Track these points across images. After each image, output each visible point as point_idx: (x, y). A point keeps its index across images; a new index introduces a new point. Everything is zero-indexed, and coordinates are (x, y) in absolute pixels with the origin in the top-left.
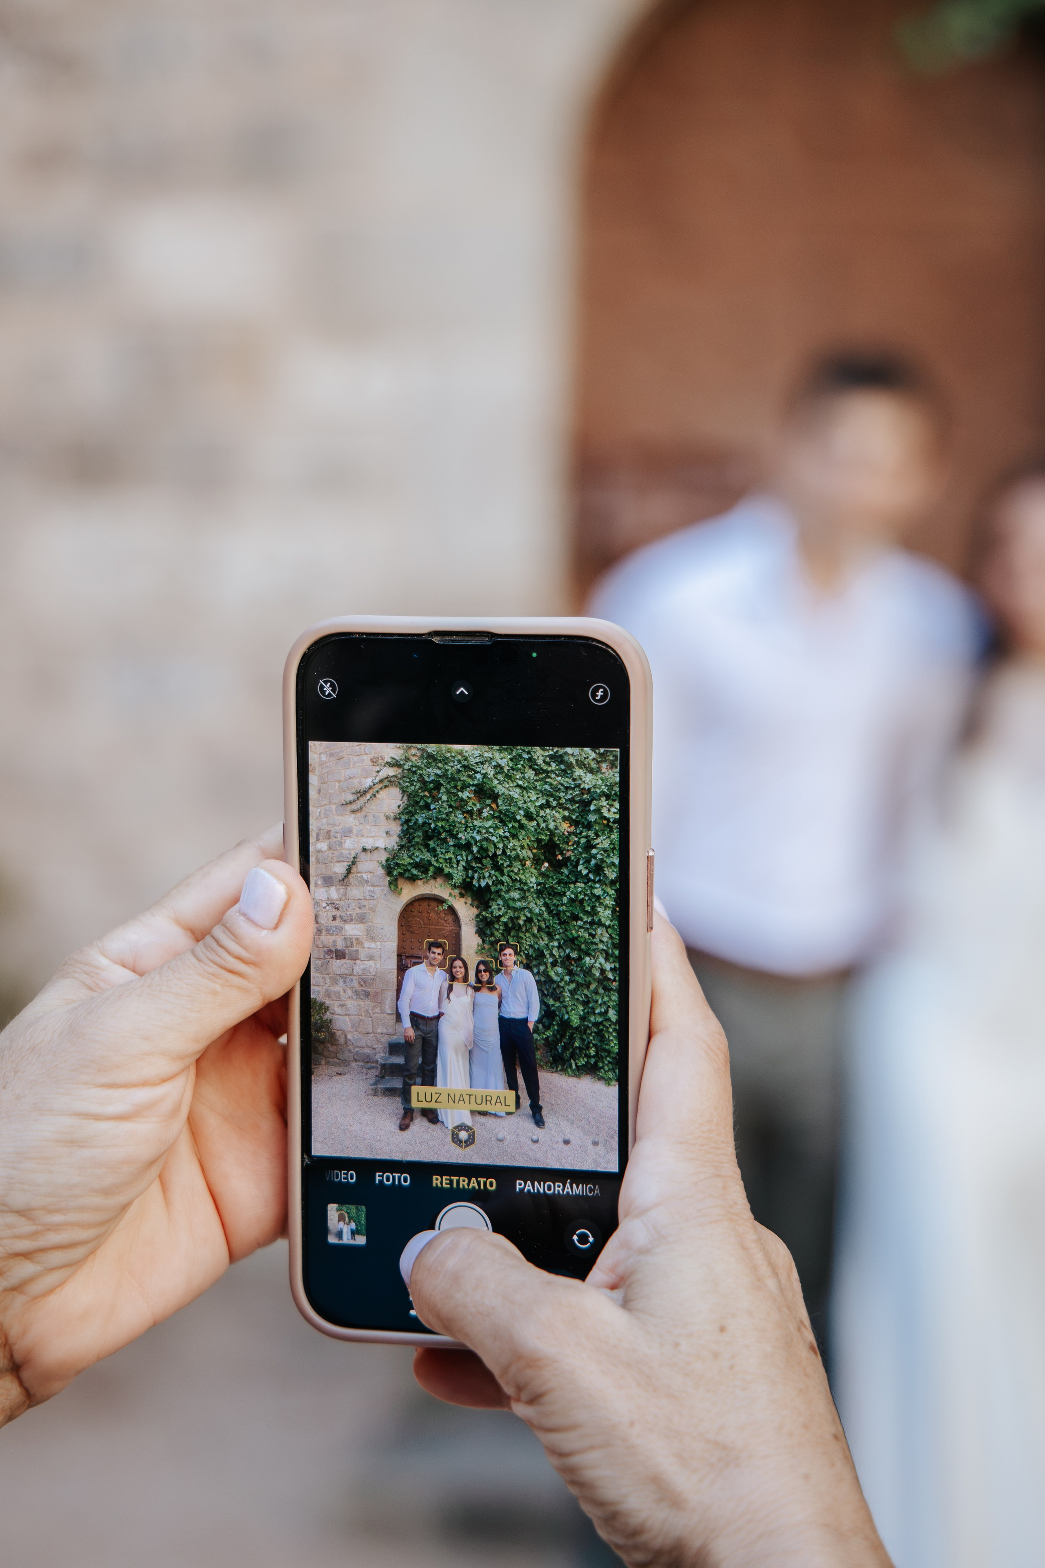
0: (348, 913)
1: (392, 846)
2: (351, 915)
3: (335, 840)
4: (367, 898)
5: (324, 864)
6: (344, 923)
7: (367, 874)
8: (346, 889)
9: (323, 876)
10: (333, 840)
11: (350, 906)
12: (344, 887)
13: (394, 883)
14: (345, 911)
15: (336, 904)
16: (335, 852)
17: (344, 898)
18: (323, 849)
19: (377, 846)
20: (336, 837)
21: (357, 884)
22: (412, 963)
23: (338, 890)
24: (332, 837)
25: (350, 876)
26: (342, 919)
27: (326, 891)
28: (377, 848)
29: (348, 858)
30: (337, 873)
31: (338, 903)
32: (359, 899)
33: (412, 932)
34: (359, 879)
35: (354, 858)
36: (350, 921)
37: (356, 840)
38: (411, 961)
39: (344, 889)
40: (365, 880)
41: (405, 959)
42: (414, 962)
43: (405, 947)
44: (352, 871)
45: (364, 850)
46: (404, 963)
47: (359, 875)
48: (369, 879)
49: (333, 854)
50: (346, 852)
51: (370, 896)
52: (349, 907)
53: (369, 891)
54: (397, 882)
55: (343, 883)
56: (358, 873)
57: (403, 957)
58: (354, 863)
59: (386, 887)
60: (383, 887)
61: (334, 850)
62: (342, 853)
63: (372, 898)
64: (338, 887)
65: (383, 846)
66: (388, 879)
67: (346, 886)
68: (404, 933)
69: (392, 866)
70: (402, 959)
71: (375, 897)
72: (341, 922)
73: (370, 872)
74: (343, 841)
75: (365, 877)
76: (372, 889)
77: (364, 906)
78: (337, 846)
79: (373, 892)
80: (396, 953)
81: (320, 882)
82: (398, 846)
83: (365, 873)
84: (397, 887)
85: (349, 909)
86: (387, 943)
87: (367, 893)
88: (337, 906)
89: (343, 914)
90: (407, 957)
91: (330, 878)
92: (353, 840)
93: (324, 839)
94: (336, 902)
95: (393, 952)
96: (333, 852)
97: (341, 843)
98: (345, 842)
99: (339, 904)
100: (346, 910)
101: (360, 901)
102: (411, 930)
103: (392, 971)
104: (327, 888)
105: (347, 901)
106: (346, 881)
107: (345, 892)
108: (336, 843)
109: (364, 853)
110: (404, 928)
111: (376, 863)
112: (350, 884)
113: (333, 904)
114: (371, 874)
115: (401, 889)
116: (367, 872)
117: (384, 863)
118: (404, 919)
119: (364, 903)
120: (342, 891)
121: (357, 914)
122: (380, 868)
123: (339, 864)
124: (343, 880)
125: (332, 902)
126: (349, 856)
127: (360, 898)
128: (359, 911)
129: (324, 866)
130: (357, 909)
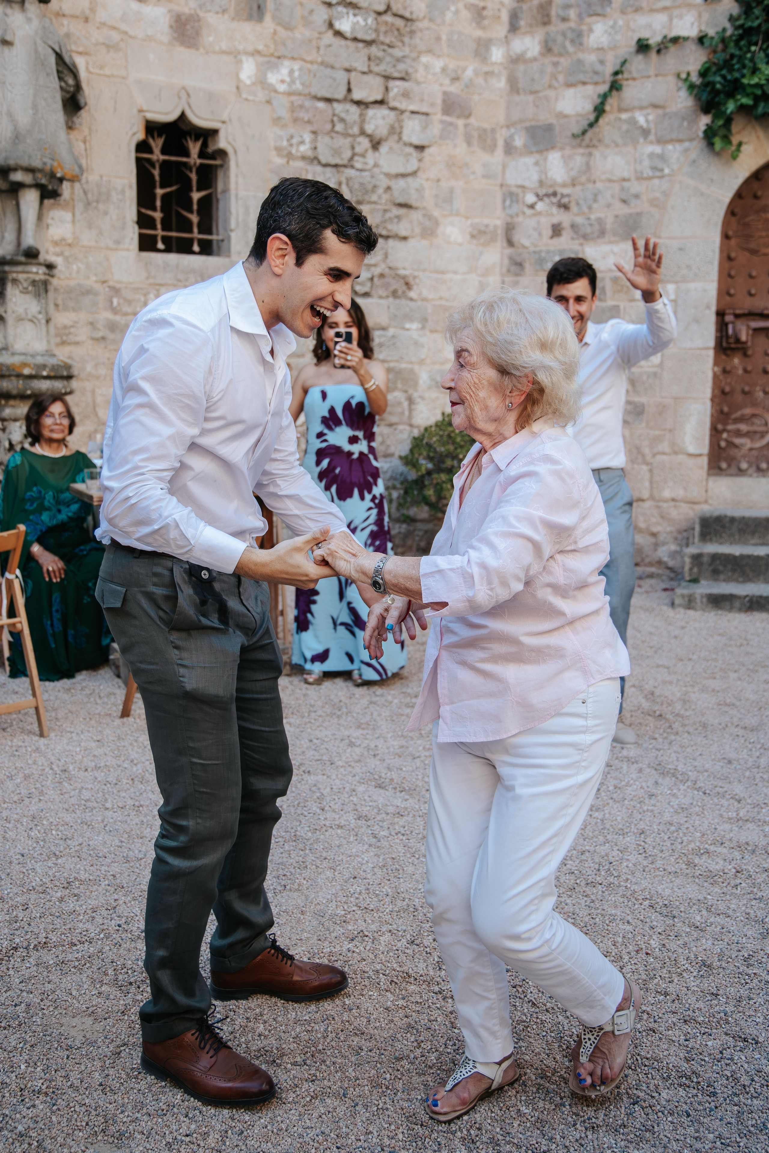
0: (593, 217)
1: (720, 29)
2: (600, 221)
3: (563, 26)
4: (645, 175)
5: (532, 92)
6: (582, 241)
7: (645, 112)
8: (590, 154)
9: (528, 124)
10: (556, 27)
11: (600, 197)
12: (581, 150)
13: (722, 132)
14: (586, 210)
15: (563, 196)
16: (562, 60)
17: (583, 179)
18: (529, 55)
19: (673, 34)
20: (564, 19)
21: (619, 141)
22: (751, 332)
23: (566, 160)
24: (554, 19)
25: (601, 121)
26: (576, 232)
27: (536, 163)
28: (675, 40)
29: (596, 73)
30: (566, 116)
31: (566, 191)
32: (624, 180)
33: (754, 252)
34: (625, 127)
35: (616, 73)
36: (598, 237)
37: (621, 22)
38: (748, 327)
39: (583, 155)
40: (641, 127)
41: (733, 323)
42: (756, 330)
43: (732, 291)
44: (607, 108)
45: (643, 47)
46: (730, 331)
47: (624, 116)
48: (652, 126)
49: (556, 64)
50: (591, 58)
51: (654, 168)
52: (595, 200)
53: (651, 156)
54: (729, 130)
55: (582, 140)
56: (621, 110)
57: (729, 318)
58: (615, 86)
59: (695, 143)
60: (687, 144)
61: (560, 55)
62: (580, 62)
63: (658, 174)
64: (568, 151)
65: (693, 33)
66: (705, 120)
67: (588, 146)
68: (733, 255)
69: (718, 86)
70: (726, 325)
71: (667, 171)
72: (573, 239)
73: (655, 106)
74: (584, 28)
75: (641, 120)
76: (657, 149)
77: (637, 196)
78: (568, 44)
79: (662, 157)
80: (714, 309)
81: (519, 142)
82: (737, 28)
83: (641, 108)
84: (730, 143)
85: (595, 206)
86: (692, 286)
87: (646, 163)
88: (565, 200)
89: (579, 220)
90: (737, 316)
91: (549, 128)
92: (611, 23)
93: (531, 26)
94: (560, 190)
95: (708, 307)
96: (555, 59)
97: (580, 35)
98: (591, 30)
99: (568, 196)
100: (590, 208)
101: (626, 184)
102: (752, 245)
103: (704, 352)
104: (537, 156)
105: (590, 186)
106: (589, 134)
107: (588, 164)
108: (564, 35)
109: (640, 57)
110: (733, 242)
111: (672, 80)
112: (600, 141)
113: (555, 194)
114: (660, 111)
115: (740, 144)
116: (646, 108)
117: (695, 79)
118: (734, 219)
119: (635, 187)
120: (579, 160)
121: (617, 216)
122: (683, 94)
123: (571, 91)
124: (584, 133)
125: (551, 191)
126: (598, 67)
127: (626, 175)
128: (623, 210)
129: (530, 98)
130: (618, 205)
